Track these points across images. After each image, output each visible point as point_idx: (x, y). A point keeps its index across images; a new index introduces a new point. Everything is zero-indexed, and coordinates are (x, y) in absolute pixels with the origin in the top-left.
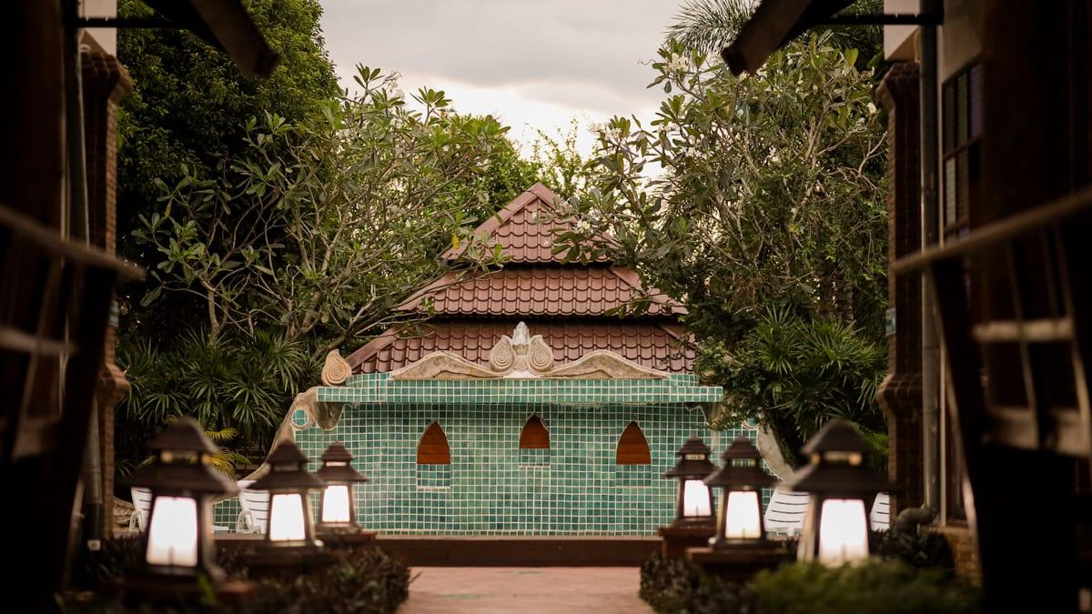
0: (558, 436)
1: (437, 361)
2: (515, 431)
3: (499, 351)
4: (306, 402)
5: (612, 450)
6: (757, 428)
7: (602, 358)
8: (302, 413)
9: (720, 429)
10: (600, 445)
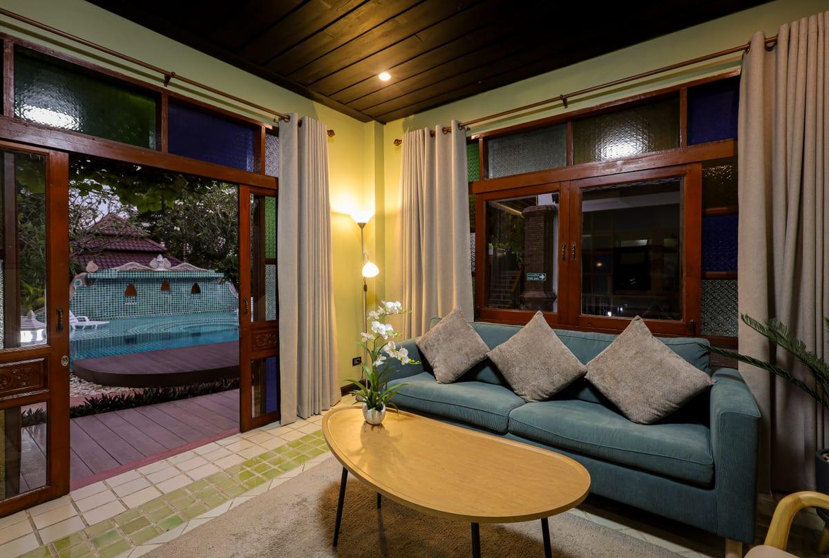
0: (173, 286)
1: (131, 265)
2: (160, 286)
3: (153, 263)
4: (81, 277)
5: (190, 289)
6: (229, 283)
7: (185, 265)
8: (79, 282)
9: (220, 284)
10: (186, 288)
